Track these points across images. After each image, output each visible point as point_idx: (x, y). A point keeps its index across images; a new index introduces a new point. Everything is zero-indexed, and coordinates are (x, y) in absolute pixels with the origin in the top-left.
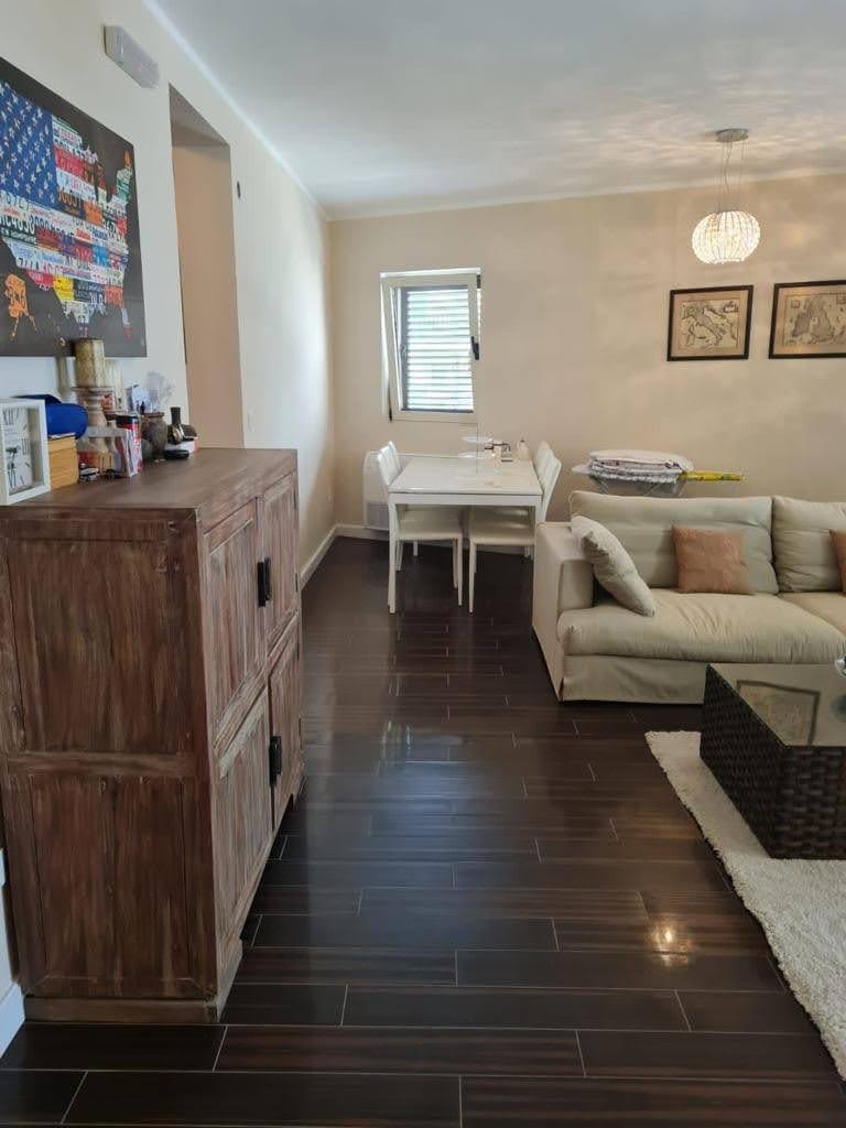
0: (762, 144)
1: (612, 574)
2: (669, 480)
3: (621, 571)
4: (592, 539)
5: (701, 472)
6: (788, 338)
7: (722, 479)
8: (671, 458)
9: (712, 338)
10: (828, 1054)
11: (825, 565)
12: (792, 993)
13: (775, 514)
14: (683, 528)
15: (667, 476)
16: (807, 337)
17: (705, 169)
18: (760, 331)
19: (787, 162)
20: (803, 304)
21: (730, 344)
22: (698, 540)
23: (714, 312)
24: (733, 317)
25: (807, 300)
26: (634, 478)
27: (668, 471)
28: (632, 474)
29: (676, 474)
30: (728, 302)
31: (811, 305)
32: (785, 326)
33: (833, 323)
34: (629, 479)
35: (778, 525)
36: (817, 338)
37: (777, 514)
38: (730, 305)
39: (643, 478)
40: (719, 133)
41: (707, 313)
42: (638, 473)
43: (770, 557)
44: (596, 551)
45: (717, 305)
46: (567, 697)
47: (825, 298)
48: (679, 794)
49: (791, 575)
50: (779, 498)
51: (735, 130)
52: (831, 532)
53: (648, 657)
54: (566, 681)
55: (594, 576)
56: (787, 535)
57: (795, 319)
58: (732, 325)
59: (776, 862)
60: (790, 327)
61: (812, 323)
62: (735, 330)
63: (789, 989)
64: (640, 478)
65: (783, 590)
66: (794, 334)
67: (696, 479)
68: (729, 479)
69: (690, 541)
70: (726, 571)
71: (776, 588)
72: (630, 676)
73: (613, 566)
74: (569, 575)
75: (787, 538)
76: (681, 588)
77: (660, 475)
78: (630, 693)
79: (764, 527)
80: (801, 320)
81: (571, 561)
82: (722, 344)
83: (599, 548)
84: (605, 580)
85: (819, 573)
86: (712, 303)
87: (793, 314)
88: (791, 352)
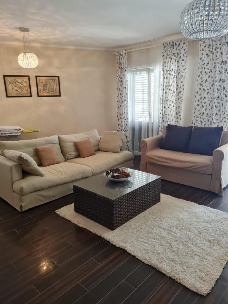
0: (31, 35)
1: (30, 166)
2: (19, 134)
3: (33, 165)
4: (22, 156)
5: (27, 130)
6: (42, 91)
7: (34, 132)
8: (18, 127)
9: (20, 91)
10: (161, 272)
11: (74, 151)
12: (143, 263)
13: (60, 140)
14: (38, 147)
15: (18, 133)
16: (47, 91)
17: (12, 38)
18: (34, 89)
19: (35, 41)
20: (44, 81)
21: (25, 92)
22: (44, 150)
23: (19, 83)
24: (25, 85)
25: (45, 81)
26: (7, 135)
27: (18, 131)
28: (6, 134)
29: (20, 132)
30: (23, 80)
31: (46, 82)
32: (41, 88)
33: (53, 87)
34: (5, 135)
35: (61, 143)
36: (49, 92)
37: (60, 139)
38: (23, 81)
39: (10, 134)
40: (20, 28)
41: (17, 83)
42: (8, 133)
43: (61, 152)
44: (24, 160)
45: (20, 81)
46: (24, 210)
47: (49, 81)
48: (78, 225)
49: (68, 155)
50: (60, 135)
51: (26, 28)
52: (74, 142)
53: (46, 189)
54: (23, 205)
55: (22, 168)
56: (64, 145)
57: (43, 86)
58: (25, 87)
59: (114, 231)
60: (42, 88)
61: (48, 87)
62: (26, 89)
63: (142, 262)
64: (9, 134)
65: (66, 160)
66: (43, 90)
67: (26, 133)
68: (35, 131)
69: (42, 151)
70: (54, 158)
71: (64, 159)
72: (42, 196)
73: (30, 164)
74: (14, 170)
75: (64, 146)
76: (43, 165)
77: (15, 133)
78: (43, 201)
79: (57, 143)
80: (45, 86)
81: (13, 165)
82: (23, 92)
83: (25, 159)
84: (27, 169)
85: (74, 153)
86: (18, 80)
87: (42, 84)
88: (43, 95)
